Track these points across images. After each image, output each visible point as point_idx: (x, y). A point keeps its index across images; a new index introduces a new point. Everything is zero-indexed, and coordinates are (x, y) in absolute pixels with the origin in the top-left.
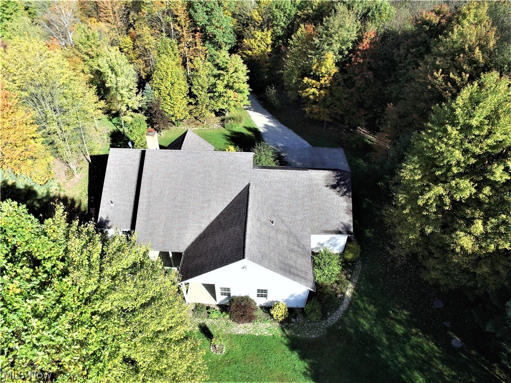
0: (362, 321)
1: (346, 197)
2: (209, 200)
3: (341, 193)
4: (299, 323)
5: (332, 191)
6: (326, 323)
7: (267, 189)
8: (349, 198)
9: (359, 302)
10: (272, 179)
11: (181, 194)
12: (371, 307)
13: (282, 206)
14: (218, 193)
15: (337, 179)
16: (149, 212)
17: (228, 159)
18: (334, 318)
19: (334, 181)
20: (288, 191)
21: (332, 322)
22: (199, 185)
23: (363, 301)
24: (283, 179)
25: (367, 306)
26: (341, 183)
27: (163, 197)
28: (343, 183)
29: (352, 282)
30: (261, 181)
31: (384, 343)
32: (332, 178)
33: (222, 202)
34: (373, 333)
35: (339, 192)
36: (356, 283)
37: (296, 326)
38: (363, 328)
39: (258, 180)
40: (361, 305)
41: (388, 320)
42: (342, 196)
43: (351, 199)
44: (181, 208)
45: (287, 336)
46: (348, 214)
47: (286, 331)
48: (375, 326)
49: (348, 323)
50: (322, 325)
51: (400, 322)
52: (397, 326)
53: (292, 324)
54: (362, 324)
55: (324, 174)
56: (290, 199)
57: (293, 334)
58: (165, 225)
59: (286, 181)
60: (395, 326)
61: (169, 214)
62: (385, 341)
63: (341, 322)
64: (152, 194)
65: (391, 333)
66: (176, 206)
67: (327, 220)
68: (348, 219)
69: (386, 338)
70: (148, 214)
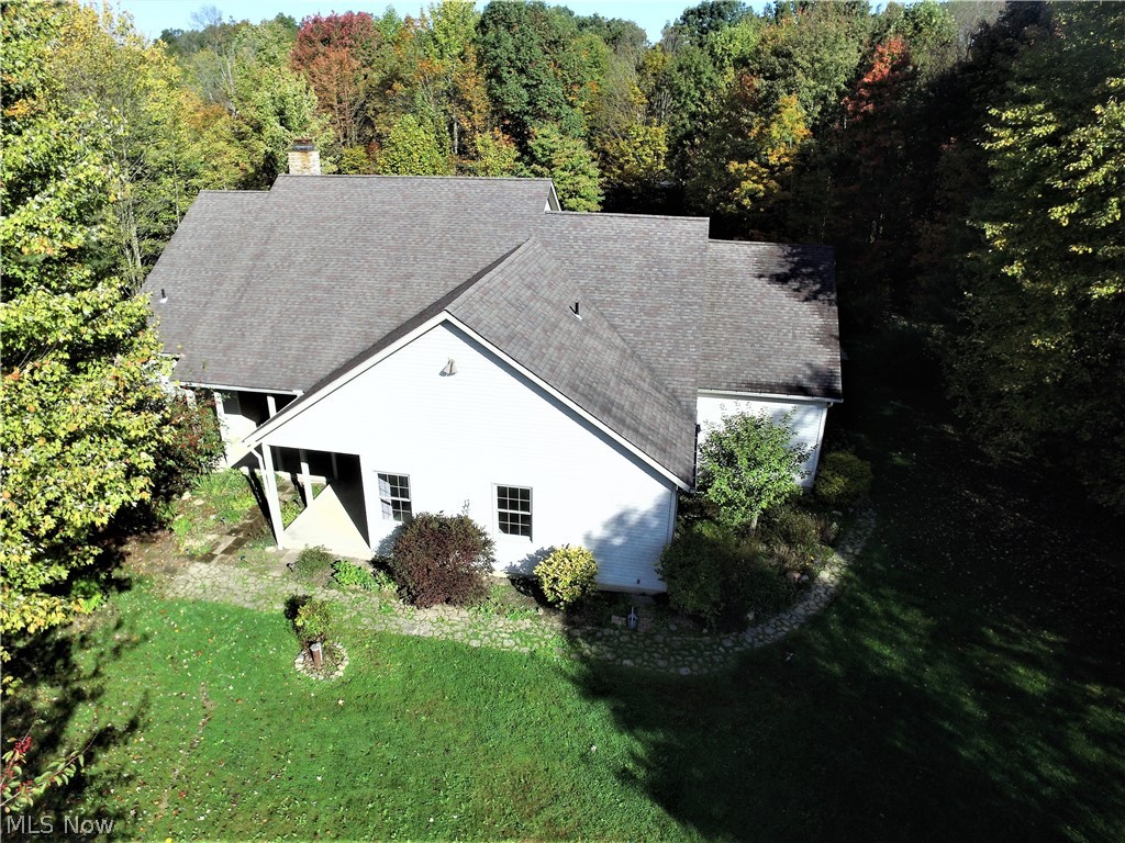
0: (876, 646)
1: (820, 304)
2: (409, 276)
3: (805, 293)
4: (635, 630)
5: (774, 289)
6: (737, 643)
7: (576, 252)
8: (830, 305)
9: (866, 597)
10: (596, 232)
11: (338, 260)
12: (912, 616)
13: (615, 292)
14: (436, 260)
15: (792, 262)
16: (241, 298)
17: (482, 191)
18: (769, 631)
19: (782, 266)
20: (638, 259)
21: (760, 640)
22: (392, 243)
23: (878, 597)
24: (628, 233)
25: (896, 610)
26: (804, 270)
27: (289, 266)
28: (810, 270)
29: (843, 553)
30: (562, 236)
31: (969, 714)
32: (775, 260)
33: (442, 279)
34: (920, 681)
35: (797, 290)
36: (857, 557)
37: (624, 639)
38: (878, 665)
39: (554, 234)
40: (876, 607)
41: (981, 652)
42: (807, 299)
43: (835, 308)
44: (329, 291)
45: (584, 659)
46: (827, 345)
47: (584, 645)
48: (929, 663)
49: (822, 648)
50: (720, 644)
51: (1030, 661)
52: (1021, 671)
53: (607, 631)
54: (878, 654)
55: (753, 248)
56: (641, 278)
57: (609, 656)
58: (272, 327)
59: (633, 239)
60: (1009, 669)
61: (293, 303)
62: (970, 706)
63: (794, 642)
64: (263, 260)
65: (994, 689)
66: (315, 288)
67: (760, 357)
68: (827, 357)
69: (975, 698)
70: (237, 304)
